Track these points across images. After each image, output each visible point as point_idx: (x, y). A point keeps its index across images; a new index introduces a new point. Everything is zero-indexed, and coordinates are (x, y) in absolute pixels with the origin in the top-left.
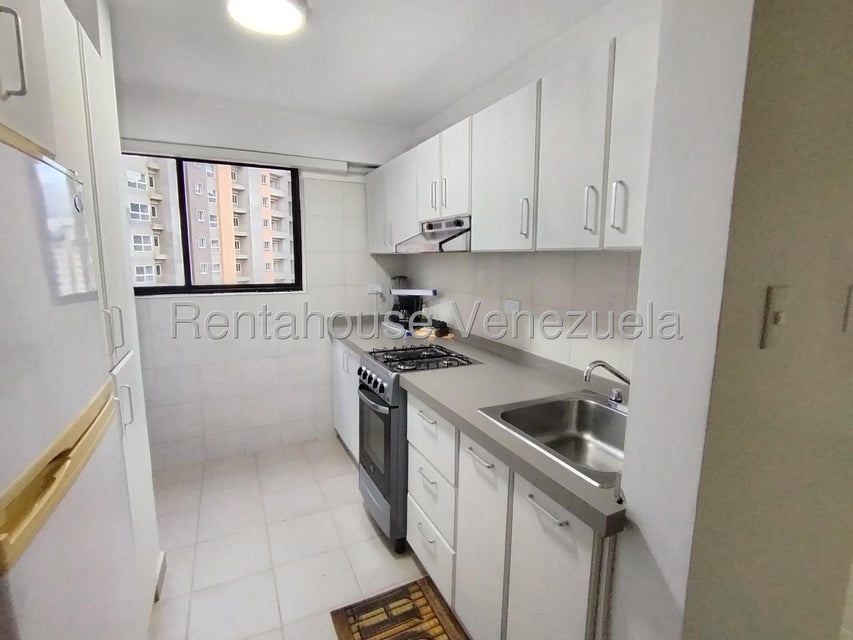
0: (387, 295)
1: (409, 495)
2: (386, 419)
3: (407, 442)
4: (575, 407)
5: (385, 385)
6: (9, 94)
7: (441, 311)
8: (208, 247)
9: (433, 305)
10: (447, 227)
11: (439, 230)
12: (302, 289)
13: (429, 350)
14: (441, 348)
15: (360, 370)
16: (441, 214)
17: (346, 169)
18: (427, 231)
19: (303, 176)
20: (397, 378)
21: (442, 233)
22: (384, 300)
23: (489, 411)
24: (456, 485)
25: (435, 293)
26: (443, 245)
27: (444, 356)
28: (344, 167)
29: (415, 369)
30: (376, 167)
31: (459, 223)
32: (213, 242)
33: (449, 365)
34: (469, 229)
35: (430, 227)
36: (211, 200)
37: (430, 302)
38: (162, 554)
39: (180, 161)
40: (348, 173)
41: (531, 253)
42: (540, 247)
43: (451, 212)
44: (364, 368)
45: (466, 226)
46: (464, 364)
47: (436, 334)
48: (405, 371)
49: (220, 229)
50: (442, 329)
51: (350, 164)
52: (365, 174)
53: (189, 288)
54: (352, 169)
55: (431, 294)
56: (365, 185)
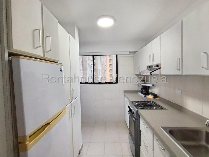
0: (140, 85)
1: (141, 147)
2: (134, 122)
3: (140, 131)
4: (204, 134)
5: (134, 112)
6: (48, 51)
7: (155, 91)
8: (104, 72)
9: (153, 88)
10: (154, 67)
11: (152, 68)
12: (118, 83)
13: (150, 102)
14: (154, 103)
15: (129, 106)
16: (152, 63)
17: (129, 53)
18: (148, 68)
19: (118, 56)
20: (137, 111)
21: (153, 69)
22: (139, 87)
23: (164, 128)
24: (153, 150)
25: (153, 85)
26: (152, 73)
27: (154, 105)
28: (128, 53)
29: (143, 109)
30: (136, 52)
31: (157, 66)
32: (105, 71)
33: (156, 109)
34: (161, 68)
35: (150, 67)
36: (105, 62)
37: (152, 88)
38: (82, 143)
39: (93, 56)
40: (129, 54)
41: (182, 76)
42: (184, 74)
43: (155, 63)
44: (130, 106)
45: (160, 67)
46: (160, 109)
47: (153, 97)
48: (140, 109)
49: (107, 68)
50: (155, 96)
51: (129, 52)
52: (134, 54)
53: (94, 83)
54: (130, 53)
55: (152, 85)
56: (134, 56)
